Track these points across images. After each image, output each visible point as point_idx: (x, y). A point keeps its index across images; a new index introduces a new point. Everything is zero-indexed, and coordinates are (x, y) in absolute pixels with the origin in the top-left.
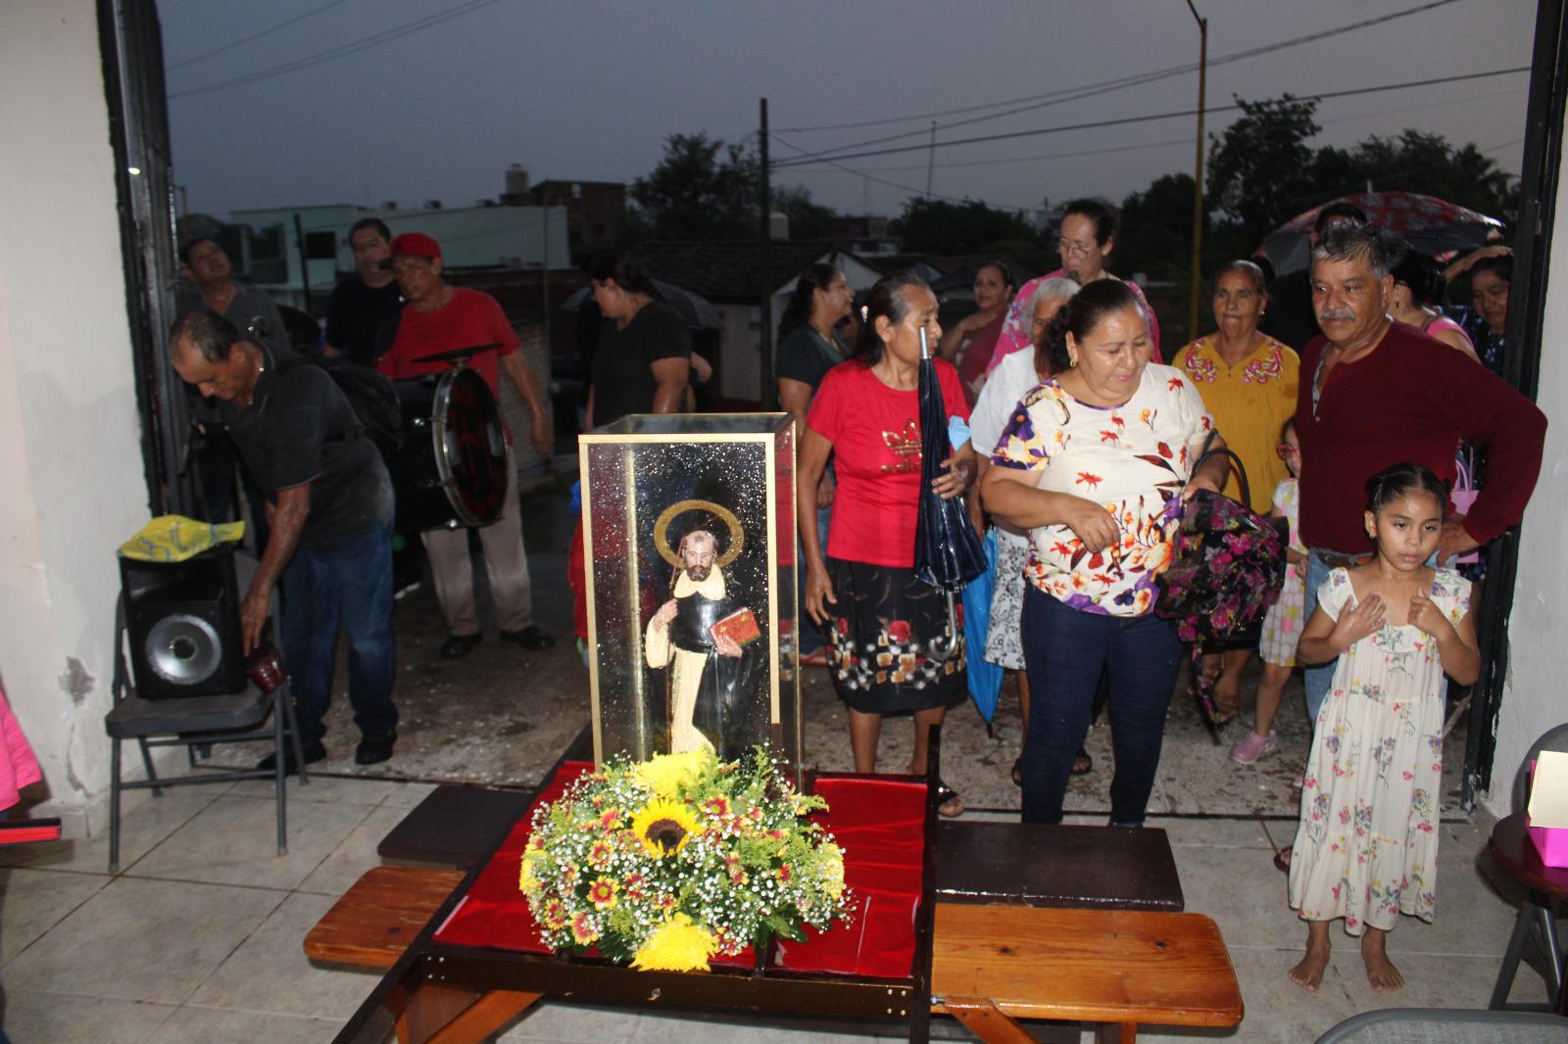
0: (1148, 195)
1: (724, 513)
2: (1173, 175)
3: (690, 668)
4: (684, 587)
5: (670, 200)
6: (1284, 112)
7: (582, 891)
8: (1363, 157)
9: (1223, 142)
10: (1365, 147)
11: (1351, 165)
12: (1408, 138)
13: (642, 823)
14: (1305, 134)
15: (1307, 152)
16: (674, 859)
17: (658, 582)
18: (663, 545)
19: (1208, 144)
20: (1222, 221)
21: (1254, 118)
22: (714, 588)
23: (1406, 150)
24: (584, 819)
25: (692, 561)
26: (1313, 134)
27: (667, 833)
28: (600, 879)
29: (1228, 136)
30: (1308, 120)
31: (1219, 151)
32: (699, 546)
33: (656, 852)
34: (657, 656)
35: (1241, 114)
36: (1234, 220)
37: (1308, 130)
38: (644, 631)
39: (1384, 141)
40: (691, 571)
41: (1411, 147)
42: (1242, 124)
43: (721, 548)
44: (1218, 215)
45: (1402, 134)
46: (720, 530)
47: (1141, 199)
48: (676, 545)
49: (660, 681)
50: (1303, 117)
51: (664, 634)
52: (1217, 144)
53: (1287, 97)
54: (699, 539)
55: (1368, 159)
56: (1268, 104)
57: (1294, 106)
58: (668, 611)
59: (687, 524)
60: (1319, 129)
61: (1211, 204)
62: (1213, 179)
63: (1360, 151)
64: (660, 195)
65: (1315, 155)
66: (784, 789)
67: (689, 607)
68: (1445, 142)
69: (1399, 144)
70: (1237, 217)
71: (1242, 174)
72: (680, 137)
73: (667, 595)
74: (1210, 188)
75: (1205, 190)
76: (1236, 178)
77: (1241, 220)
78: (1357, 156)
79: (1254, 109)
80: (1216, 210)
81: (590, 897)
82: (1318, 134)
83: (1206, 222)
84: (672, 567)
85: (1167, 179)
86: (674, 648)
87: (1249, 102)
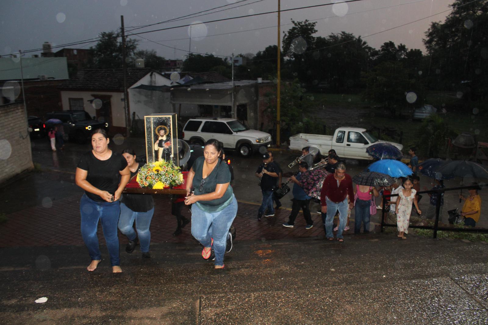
0: (264, 52)
1: (166, 127)
2: (272, 46)
3: (161, 150)
4: (160, 138)
5: (103, 55)
6: (306, 25)
7: (146, 178)
8: (330, 40)
9: (288, 34)
10: (331, 36)
11: (326, 42)
12: (343, 34)
13: (154, 169)
14: (313, 33)
15: (314, 38)
16: (158, 173)
17: (156, 137)
18: (157, 132)
19: (282, 35)
20: (288, 60)
21: (297, 27)
22: (164, 138)
23: (342, 38)
24: (146, 170)
25: (161, 134)
26: (315, 33)
27: (158, 171)
28: (148, 177)
29: (289, 33)
30: (313, 28)
31: (286, 37)
32: (162, 132)
33: (156, 173)
34: (156, 149)
35: (293, 25)
36: (291, 59)
37: (313, 31)
38: (154, 145)
39: (336, 35)
40: (161, 136)
41: (343, 37)
42: (294, 29)
43: (165, 133)
44: (286, 58)
45: (341, 33)
46: (165, 129)
47: (262, 53)
48: (159, 132)
49: (157, 152)
50: (312, 27)
51: (157, 145)
52: (285, 35)
53: (307, 21)
54: (162, 131)
55: (331, 40)
56: (301, 23)
57: (309, 23)
58: (158, 142)
59: (161, 129)
60: (317, 31)
61: (283, 55)
62: (285, 46)
63: (329, 38)
64: (99, 53)
65: (315, 39)
66: (174, 166)
67: (161, 141)
68: (353, 35)
69: (340, 36)
70: (292, 58)
71: (294, 45)
72: (105, 33)
73: (157, 139)
74: (284, 49)
75: (282, 50)
76: (292, 46)
77: (294, 59)
78: (328, 39)
79: (298, 24)
80: (285, 56)
81: (147, 179)
82: (316, 33)
83: (282, 60)
84: (158, 136)
85: (270, 47)
86: (159, 147)
87: (296, 22)
